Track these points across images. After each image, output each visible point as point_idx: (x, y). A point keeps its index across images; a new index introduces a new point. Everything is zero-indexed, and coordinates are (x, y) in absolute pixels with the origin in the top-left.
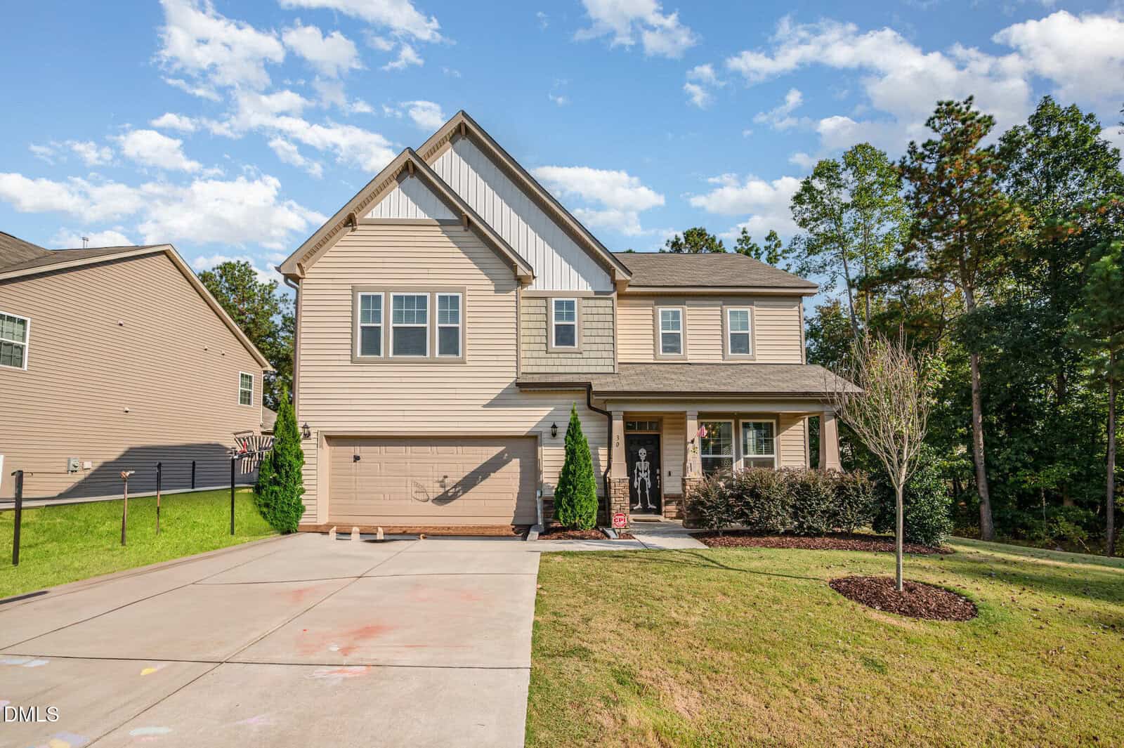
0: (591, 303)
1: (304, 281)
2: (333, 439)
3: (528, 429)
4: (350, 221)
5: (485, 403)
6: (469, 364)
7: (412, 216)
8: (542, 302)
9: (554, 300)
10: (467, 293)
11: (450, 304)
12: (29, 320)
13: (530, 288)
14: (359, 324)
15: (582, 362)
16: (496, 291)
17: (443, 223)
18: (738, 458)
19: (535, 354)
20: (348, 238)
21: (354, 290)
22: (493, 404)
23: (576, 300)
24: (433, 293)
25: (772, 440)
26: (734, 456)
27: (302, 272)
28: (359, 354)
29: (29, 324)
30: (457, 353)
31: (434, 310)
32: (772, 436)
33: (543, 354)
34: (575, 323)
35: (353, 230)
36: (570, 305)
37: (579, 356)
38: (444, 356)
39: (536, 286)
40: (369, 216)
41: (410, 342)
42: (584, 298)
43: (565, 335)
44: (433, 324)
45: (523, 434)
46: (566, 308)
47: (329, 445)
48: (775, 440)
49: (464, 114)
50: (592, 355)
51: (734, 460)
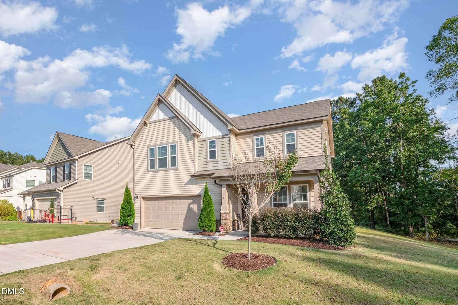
0: (222, 140)
1: (136, 146)
2: (144, 198)
3: (198, 193)
4: (145, 124)
5: (184, 183)
6: (179, 169)
7: (162, 118)
8: (204, 142)
9: (208, 141)
10: (179, 143)
11: (173, 147)
12: (93, 166)
13: (200, 138)
14: (149, 159)
15: (218, 165)
16: (187, 141)
17: (171, 118)
18: (290, 203)
19: (203, 163)
20: (146, 129)
21: (148, 147)
22: (187, 184)
23: (216, 140)
24: (168, 144)
25: (307, 194)
26: (288, 202)
27: (135, 144)
28: (149, 169)
29: (93, 167)
30: (176, 166)
31: (169, 150)
32: (307, 192)
33: (205, 163)
34: (216, 149)
35: (147, 126)
36: (214, 142)
37: (217, 162)
38: (172, 167)
39: (203, 136)
40: (151, 120)
41: (163, 163)
42: (219, 138)
43: (213, 155)
44: (169, 156)
45: (196, 195)
46: (212, 144)
47: (144, 200)
48: (308, 194)
49: (177, 75)
50: (222, 161)
51: (288, 203)
